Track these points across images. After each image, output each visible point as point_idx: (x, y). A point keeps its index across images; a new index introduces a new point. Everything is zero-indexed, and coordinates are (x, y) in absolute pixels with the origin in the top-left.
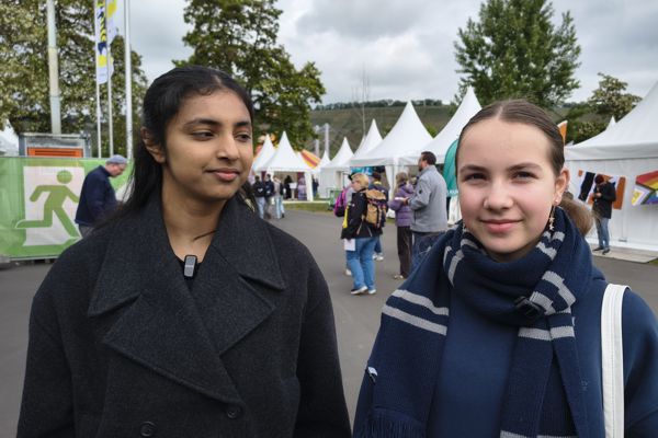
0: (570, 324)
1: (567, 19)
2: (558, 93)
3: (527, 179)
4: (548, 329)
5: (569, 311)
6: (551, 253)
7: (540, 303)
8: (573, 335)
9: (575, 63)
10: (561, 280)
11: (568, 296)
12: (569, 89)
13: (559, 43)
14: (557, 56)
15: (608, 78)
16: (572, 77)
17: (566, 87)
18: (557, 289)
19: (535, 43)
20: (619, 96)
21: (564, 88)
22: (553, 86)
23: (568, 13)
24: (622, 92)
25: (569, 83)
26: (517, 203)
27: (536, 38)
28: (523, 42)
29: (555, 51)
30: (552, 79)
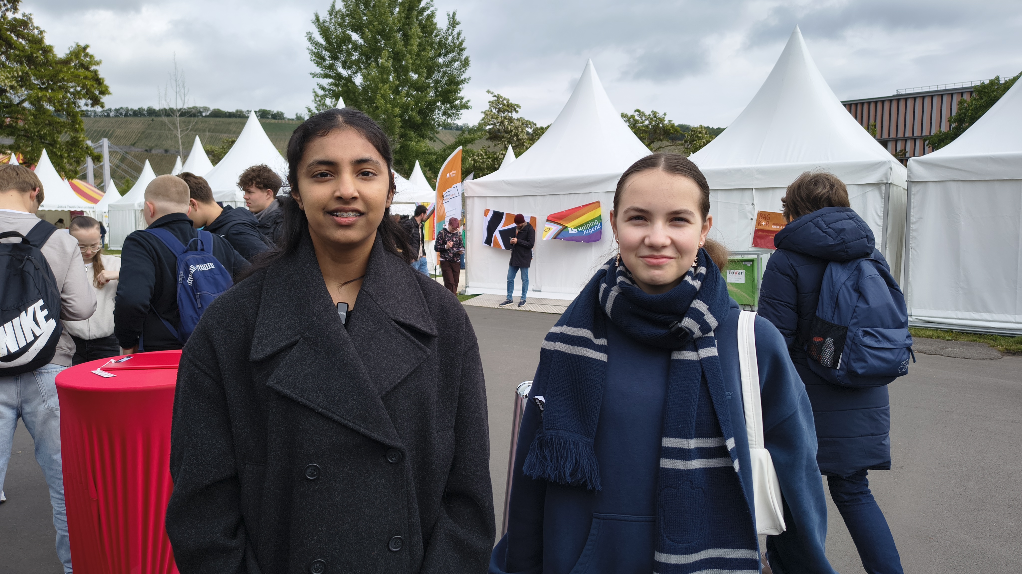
0: (714, 346)
1: (454, 23)
2: (444, 113)
3: (682, 223)
4: (696, 350)
5: (712, 334)
6: (697, 284)
7: (690, 327)
8: (717, 354)
9: (463, 77)
10: (706, 307)
11: (712, 321)
12: (458, 108)
13: (443, 51)
14: (442, 67)
15: (498, 97)
16: (461, 94)
17: (453, 106)
18: (703, 315)
19: (415, 48)
20: (511, 120)
21: (452, 107)
22: (439, 104)
23: (454, 14)
24: (515, 115)
25: (457, 102)
26: (673, 243)
27: (415, 42)
28: (400, 45)
29: (441, 60)
30: (436, 96)
